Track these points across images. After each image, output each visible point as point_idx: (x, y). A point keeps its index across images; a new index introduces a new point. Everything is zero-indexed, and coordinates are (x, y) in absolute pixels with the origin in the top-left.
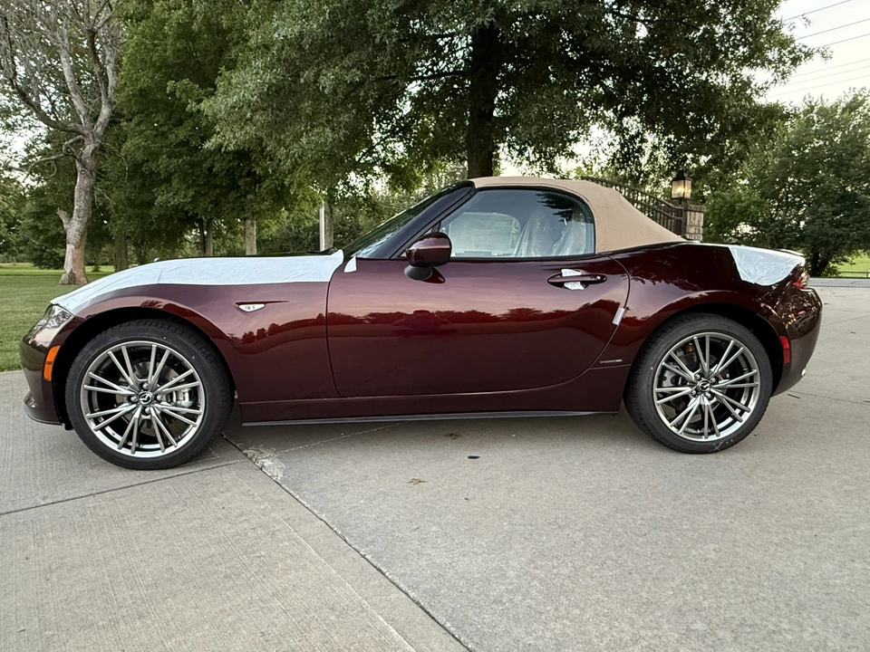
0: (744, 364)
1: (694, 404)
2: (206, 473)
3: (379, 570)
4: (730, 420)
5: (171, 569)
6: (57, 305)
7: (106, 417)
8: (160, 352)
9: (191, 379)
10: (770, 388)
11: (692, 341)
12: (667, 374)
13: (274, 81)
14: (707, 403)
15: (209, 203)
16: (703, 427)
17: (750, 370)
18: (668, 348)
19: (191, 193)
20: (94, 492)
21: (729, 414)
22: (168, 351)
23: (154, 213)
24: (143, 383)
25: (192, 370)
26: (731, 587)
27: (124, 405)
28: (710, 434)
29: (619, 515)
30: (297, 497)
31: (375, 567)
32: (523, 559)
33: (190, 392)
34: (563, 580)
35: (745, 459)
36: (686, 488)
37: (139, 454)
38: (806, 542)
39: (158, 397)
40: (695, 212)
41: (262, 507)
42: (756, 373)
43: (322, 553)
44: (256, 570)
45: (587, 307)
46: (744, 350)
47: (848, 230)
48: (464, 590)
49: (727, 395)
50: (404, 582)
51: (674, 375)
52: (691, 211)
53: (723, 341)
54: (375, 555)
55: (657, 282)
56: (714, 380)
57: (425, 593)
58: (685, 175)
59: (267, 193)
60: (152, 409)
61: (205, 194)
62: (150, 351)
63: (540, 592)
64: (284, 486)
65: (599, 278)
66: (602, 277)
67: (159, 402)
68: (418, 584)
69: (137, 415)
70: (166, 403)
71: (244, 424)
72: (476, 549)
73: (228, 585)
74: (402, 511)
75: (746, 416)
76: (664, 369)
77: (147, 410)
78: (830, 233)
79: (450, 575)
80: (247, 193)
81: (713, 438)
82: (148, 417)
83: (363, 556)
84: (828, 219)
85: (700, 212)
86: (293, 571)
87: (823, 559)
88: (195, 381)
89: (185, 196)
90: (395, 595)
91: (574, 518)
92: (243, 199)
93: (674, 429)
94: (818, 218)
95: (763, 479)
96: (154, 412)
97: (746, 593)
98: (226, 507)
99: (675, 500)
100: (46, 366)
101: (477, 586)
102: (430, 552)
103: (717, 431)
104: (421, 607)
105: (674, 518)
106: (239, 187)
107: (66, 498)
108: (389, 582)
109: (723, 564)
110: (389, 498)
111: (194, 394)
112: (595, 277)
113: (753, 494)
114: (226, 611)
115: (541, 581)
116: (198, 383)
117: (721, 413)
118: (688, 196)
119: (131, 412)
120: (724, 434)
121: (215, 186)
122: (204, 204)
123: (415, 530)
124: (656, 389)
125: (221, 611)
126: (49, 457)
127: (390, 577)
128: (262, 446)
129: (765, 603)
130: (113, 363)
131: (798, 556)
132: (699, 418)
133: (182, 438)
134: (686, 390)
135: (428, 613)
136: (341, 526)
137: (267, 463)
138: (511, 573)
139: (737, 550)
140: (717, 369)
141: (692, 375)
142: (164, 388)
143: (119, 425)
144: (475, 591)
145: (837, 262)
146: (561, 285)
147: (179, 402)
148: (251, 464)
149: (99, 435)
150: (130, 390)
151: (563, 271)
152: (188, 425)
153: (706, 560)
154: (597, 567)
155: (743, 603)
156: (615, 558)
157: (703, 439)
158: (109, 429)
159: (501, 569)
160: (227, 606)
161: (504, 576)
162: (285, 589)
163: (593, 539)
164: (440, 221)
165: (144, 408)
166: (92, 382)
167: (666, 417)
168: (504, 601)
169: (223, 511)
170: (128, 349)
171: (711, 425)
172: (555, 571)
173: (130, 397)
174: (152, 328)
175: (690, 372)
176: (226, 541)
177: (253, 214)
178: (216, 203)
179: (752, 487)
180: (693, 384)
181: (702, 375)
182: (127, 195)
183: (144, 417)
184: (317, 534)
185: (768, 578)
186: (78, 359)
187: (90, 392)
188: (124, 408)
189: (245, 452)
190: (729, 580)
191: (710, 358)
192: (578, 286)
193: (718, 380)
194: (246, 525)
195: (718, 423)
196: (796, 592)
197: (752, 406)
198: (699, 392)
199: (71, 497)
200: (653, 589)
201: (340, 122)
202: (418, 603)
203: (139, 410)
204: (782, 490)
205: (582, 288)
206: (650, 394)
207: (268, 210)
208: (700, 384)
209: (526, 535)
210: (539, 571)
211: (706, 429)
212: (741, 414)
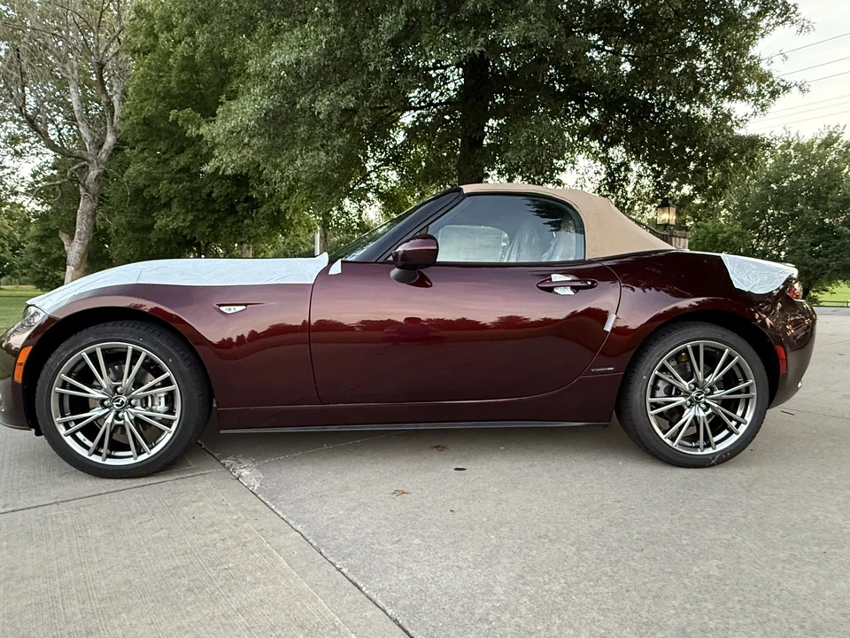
0: (739, 374)
1: (688, 415)
2: (179, 482)
3: (355, 585)
4: (726, 432)
5: (129, 581)
6: (34, 305)
7: (77, 421)
8: (136, 355)
9: (167, 382)
10: (767, 399)
11: (686, 350)
12: (660, 384)
13: (271, 107)
14: (702, 414)
15: (207, 228)
16: (699, 439)
17: (746, 381)
18: (661, 356)
19: (190, 217)
20: (59, 500)
21: (725, 426)
22: (145, 352)
23: (153, 236)
24: (117, 386)
25: (168, 373)
26: (738, 607)
27: (97, 409)
28: (705, 447)
29: (614, 529)
30: (273, 507)
31: (351, 581)
32: (511, 574)
33: (166, 397)
34: (556, 596)
35: (742, 473)
36: (683, 502)
37: (110, 462)
38: (815, 559)
39: (133, 402)
40: (680, 237)
41: (235, 517)
42: (752, 384)
43: (295, 566)
44: (221, 583)
45: (574, 315)
46: (739, 360)
47: (826, 260)
48: (446, 607)
49: (722, 405)
50: (383, 598)
51: (667, 385)
52: (676, 237)
53: (717, 349)
54: (351, 568)
55: (647, 290)
56: (708, 390)
57: (405, 610)
58: (670, 202)
59: (263, 218)
60: (125, 414)
61: (204, 218)
62: (125, 354)
63: (530, 610)
64: (260, 496)
65: (589, 283)
66: (593, 282)
67: (133, 407)
68: (397, 599)
69: (109, 420)
70: (140, 408)
71: (222, 432)
72: (461, 564)
73: (189, 599)
74: (384, 522)
75: (743, 429)
76: (657, 378)
77: (120, 415)
78: (810, 264)
79: (432, 591)
80: (245, 218)
81: (709, 451)
82: (122, 422)
83: (339, 570)
84: (806, 250)
85: (685, 238)
86: (261, 585)
87: (836, 577)
88: (172, 384)
89: (184, 221)
90: (370, 611)
91: (565, 531)
92: (240, 224)
93: (668, 441)
94: (798, 248)
95: (764, 494)
96: (127, 417)
97: (755, 613)
98: (197, 517)
99: (672, 514)
100: (17, 366)
101: (460, 603)
102: (411, 565)
103: (713, 444)
104: (400, 626)
105: (672, 533)
106: (238, 212)
107: (30, 506)
108: (365, 598)
109: (728, 582)
110: (369, 509)
111: (170, 398)
112: (586, 282)
113: (754, 509)
114: (184, 628)
115: (531, 598)
116: (175, 387)
117: (717, 425)
118: (673, 222)
119: (103, 417)
120: (720, 447)
121: (213, 211)
122: (203, 228)
123: (396, 542)
124: (649, 399)
125: (178, 627)
126: (17, 465)
127: (367, 592)
128: (240, 456)
129: (777, 625)
130: (87, 365)
131: (808, 574)
132: (694, 430)
133: (156, 445)
134: (680, 400)
135: (406, 632)
136: (317, 538)
137: (245, 472)
138: (499, 590)
139: (742, 566)
140: (711, 379)
141: (686, 385)
142: (139, 392)
143: (91, 430)
144: (459, 608)
145: (818, 291)
146: (550, 290)
147: (154, 407)
148: (227, 473)
149: (69, 441)
150: (103, 394)
151: (553, 276)
152: (162, 432)
153: (710, 576)
154: (592, 583)
155: (753, 623)
156: (610, 573)
157: (699, 453)
158: (80, 435)
159: (488, 585)
160: (185, 623)
161: (491, 592)
162: (251, 604)
163: (586, 553)
164: (428, 225)
165: (118, 412)
166: (64, 385)
167: (660, 428)
168: (491, 619)
169: (193, 521)
170: (103, 350)
171: (706, 437)
172: (546, 587)
173: (103, 400)
174: (129, 329)
175: (684, 382)
176: (192, 552)
177: (249, 238)
178: (213, 227)
179: (752, 501)
180: (687, 394)
181: (696, 385)
182: (127, 219)
183: (116, 422)
184: (290, 546)
185: (778, 597)
186: (50, 360)
187: (62, 395)
188: (96, 413)
189: (222, 462)
190: (736, 599)
191: (704, 368)
192: (568, 291)
193: (712, 390)
194: (216, 536)
195: (714, 436)
196: (809, 612)
197: (749, 417)
198: (693, 402)
199: (34, 505)
200: (654, 608)
201: (335, 147)
202: (396, 621)
203: (112, 415)
204: (785, 505)
205: (572, 293)
206: (643, 404)
207: (264, 234)
208: (694, 394)
209: (515, 550)
210: (528, 588)
211: (701, 442)
212: (737, 426)
